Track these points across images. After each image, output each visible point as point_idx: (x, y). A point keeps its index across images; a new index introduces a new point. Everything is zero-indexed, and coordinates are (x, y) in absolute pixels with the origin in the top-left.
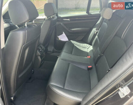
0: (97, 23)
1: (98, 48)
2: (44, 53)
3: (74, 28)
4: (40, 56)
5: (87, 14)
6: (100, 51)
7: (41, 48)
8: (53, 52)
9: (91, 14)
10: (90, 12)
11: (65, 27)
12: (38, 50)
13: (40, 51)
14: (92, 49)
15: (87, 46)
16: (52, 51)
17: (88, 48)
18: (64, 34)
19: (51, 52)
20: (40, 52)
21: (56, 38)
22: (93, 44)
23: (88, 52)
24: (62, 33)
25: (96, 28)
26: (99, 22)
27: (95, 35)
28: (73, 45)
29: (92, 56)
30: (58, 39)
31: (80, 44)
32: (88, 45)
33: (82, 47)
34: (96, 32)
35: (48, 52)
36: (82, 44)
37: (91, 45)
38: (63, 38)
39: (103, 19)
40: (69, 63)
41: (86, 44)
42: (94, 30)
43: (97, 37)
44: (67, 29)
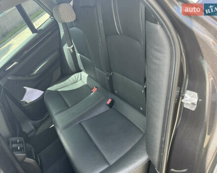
0: (62, 36)
1: (95, 68)
2: (27, 144)
3: (35, 69)
4: (26, 157)
5: (35, 34)
6: (102, 70)
7: (16, 142)
8: (36, 128)
9: (41, 30)
10: (36, 27)
11: (20, 78)
12: (14, 152)
13: (19, 151)
14: (88, 75)
15: (77, 77)
16: (33, 128)
17: (80, 79)
18: (28, 89)
19: (33, 130)
20: (21, 150)
21: (20, 105)
22: (82, 68)
23: (86, 83)
24: (25, 91)
25: (66, 44)
26: (62, 33)
27: (73, 55)
28: (57, 93)
29: (98, 85)
30: (26, 103)
31: (65, 82)
32: (76, 75)
33: (72, 84)
34: (71, 50)
35: (29, 136)
36: (67, 80)
37: (80, 71)
38: (32, 95)
39: (65, 24)
40: (80, 123)
41: (73, 76)
42: (66, 49)
43: (78, 55)
44: (27, 78)
